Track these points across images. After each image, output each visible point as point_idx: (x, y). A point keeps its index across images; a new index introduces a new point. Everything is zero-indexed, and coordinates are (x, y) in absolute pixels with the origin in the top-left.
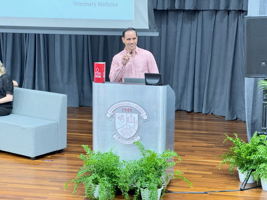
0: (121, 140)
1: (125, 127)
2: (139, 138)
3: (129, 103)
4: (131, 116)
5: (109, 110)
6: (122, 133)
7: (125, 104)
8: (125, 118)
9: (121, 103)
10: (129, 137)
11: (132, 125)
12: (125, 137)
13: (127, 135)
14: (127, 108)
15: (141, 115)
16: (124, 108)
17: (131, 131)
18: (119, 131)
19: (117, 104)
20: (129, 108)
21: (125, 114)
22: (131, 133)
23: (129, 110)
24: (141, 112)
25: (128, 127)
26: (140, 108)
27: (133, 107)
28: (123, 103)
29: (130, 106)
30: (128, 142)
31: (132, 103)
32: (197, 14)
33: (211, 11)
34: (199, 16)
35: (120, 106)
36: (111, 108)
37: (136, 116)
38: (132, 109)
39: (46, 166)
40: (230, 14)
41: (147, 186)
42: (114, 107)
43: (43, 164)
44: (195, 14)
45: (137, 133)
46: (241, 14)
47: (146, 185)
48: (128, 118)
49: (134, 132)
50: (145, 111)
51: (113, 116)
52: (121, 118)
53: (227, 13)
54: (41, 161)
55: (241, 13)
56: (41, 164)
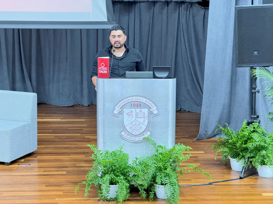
0: (130, 137)
1: (134, 123)
2: (149, 133)
3: (138, 98)
4: (141, 111)
5: (117, 106)
6: (131, 130)
7: (134, 99)
8: (134, 113)
9: (130, 98)
10: (138, 133)
11: (141, 120)
12: (134, 133)
13: (136, 131)
14: (136, 103)
15: (151, 110)
16: (133, 103)
17: (141, 126)
18: (128, 128)
19: (125, 100)
20: (138, 103)
21: (134, 110)
22: (140, 129)
23: (139, 105)
24: (150, 106)
25: (137, 123)
26: (150, 102)
27: (142, 101)
28: (131, 98)
29: (140, 101)
30: (137, 139)
31: (141, 98)
32: (134, 6)
33: (149, 3)
34: (136, 8)
35: (128, 102)
36: (119, 104)
37: (146, 111)
38: (141, 103)
39: (27, 171)
40: (170, 6)
41: (168, 182)
42: (122, 103)
43: (23, 169)
44: (131, 6)
45: (147, 128)
46: (183, 6)
47: (166, 181)
48: (137, 114)
49: (144, 128)
50: (156, 105)
51: (121, 113)
52: (130, 113)
53: (166, 4)
54: (17, 166)
55: (182, 4)
56: (21, 169)
